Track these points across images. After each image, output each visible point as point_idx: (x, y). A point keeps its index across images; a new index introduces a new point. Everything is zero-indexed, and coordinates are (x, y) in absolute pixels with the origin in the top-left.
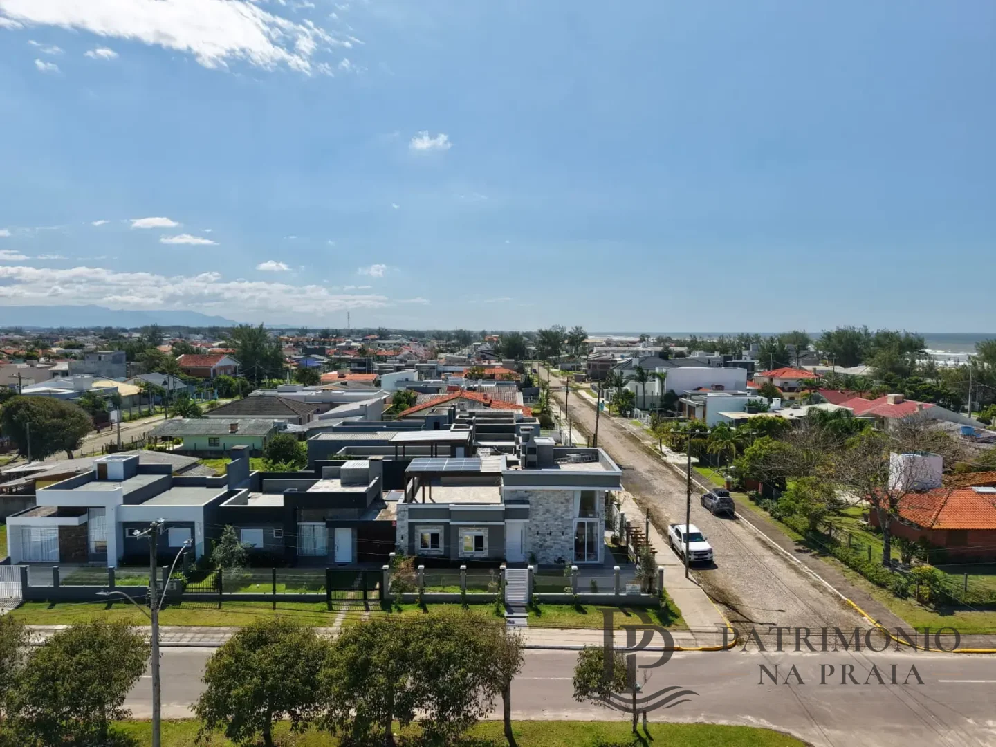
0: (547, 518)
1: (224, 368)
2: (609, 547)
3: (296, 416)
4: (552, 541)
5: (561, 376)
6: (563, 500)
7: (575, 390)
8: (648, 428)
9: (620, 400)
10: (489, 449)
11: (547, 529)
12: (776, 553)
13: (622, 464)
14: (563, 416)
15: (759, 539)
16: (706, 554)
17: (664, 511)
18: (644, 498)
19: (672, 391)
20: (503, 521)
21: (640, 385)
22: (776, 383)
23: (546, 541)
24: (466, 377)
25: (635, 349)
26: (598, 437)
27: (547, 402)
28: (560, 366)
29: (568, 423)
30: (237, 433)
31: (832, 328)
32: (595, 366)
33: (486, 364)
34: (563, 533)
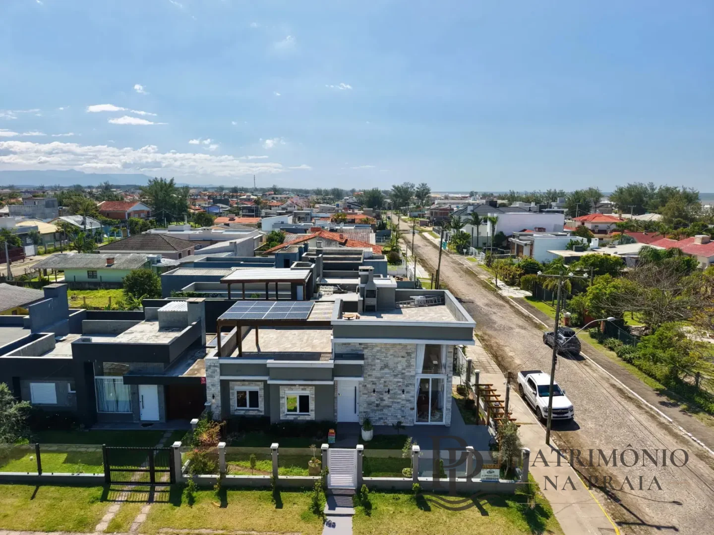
0: (386, 374)
1: (138, 213)
2: (455, 399)
3: (174, 252)
4: (390, 400)
5: (409, 222)
6: (404, 354)
7: (421, 232)
8: (482, 263)
9: (458, 240)
10: (333, 287)
11: (385, 386)
12: (639, 406)
13: (463, 297)
14: (409, 253)
15: (614, 386)
16: (567, 413)
17: (507, 349)
18: (485, 334)
19: (502, 233)
20: (332, 380)
21: (475, 228)
22: (588, 225)
23: (384, 400)
24: (332, 221)
25: (467, 201)
26: (440, 273)
27: (397, 241)
28: (408, 214)
29: (414, 259)
30: (112, 267)
31: (624, 185)
32: (436, 213)
33: (351, 212)
34: (403, 391)
